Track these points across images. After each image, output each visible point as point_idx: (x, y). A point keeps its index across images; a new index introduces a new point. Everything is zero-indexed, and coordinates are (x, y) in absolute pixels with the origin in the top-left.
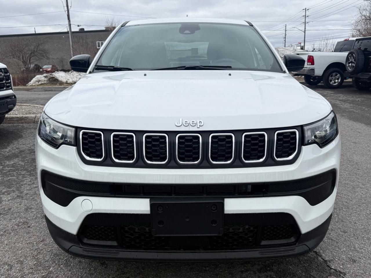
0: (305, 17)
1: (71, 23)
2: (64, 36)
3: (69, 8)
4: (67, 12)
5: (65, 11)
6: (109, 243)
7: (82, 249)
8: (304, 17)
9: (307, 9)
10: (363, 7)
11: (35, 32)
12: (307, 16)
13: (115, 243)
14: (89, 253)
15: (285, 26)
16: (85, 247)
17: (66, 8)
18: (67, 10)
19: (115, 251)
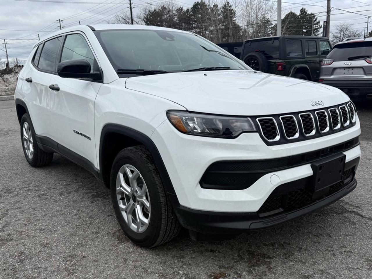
6: (277, 211)
7: (262, 222)
9: (61, 20)
10: (111, 21)
12: (62, 27)
13: (281, 210)
14: (269, 224)
16: (264, 220)
19: (285, 216)
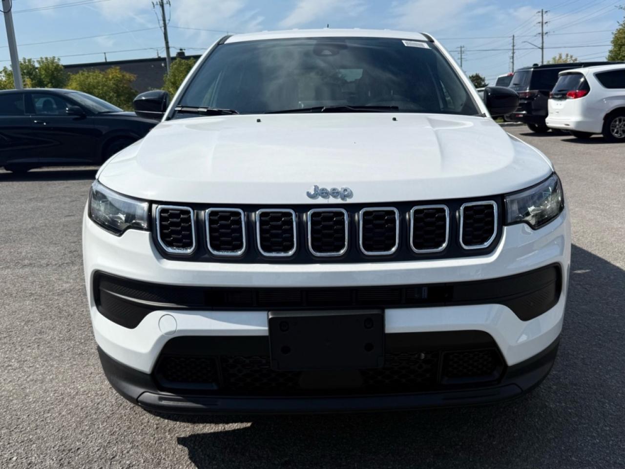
0: (542, 24)
1: (170, 45)
2: (154, 65)
3: (167, 22)
4: (163, 28)
5: (161, 27)
8: (540, 24)
11: (106, 59)
15: (512, 38)
17: (162, 22)
18: (163, 25)
